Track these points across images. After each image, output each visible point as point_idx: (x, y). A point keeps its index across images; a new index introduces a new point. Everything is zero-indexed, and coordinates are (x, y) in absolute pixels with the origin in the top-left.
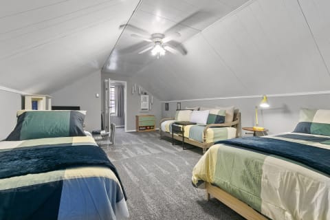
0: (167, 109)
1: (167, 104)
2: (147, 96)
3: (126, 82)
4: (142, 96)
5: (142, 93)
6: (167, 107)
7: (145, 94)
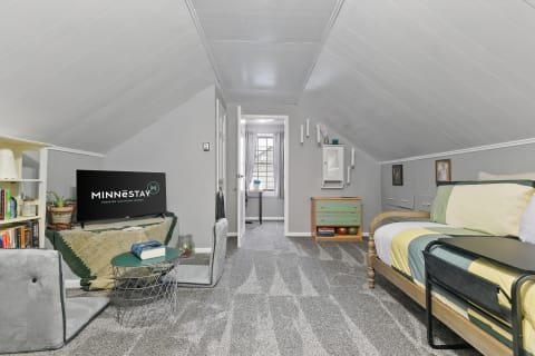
0: (398, 180)
1: (398, 169)
2: (340, 149)
3: (286, 117)
4: (326, 148)
5: (326, 141)
6: (398, 175)
7: (335, 142)
